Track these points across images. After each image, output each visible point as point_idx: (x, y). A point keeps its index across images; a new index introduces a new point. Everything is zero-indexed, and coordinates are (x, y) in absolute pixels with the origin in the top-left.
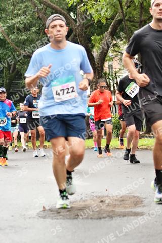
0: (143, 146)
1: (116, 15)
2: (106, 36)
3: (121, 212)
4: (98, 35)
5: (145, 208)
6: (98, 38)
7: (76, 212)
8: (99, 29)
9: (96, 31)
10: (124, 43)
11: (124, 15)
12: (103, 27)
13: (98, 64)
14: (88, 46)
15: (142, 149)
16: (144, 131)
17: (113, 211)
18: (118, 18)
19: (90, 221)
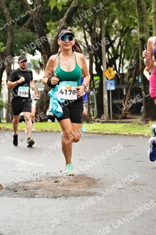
0: (94, 130)
1: (71, 3)
2: (62, 23)
3: (75, 192)
4: (54, 21)
5: (98, 189)
6: (53, 24)
7: (32, 191)
8: (54, 16)
9: (52, 17)
10: (78, 29)
11: (80, 3)
12: (58, 14)
13: (53, 49)
14: (44, 31)
15: (93, 133)
16: (95, 116)
17: (67, 190)
18: (73, 5)
19: (46, 199)
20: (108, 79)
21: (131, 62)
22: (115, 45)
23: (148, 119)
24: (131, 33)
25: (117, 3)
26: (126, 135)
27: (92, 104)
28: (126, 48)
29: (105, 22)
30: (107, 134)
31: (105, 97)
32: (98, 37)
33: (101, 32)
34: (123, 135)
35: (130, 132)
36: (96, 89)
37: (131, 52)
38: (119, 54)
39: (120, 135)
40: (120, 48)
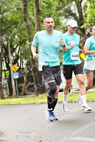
20: (14, 72)
21: (27, 60)
22: (17, 51)
23: (38, 94)
24: (26, 43)
25: (16, 25)
26: (25, 104)
27: (6, 88)
28: (24, 52)
29: (10, 38)
30: (13, 105)
31: (13, 83)
32: (6, 47)
33: (7, 44)
34: (23, 104)
35: (27, 102)
36: (7, 79)
37: (27, 54)
38: (20, 56)
39: (21, 104)
40: (20, 52)
